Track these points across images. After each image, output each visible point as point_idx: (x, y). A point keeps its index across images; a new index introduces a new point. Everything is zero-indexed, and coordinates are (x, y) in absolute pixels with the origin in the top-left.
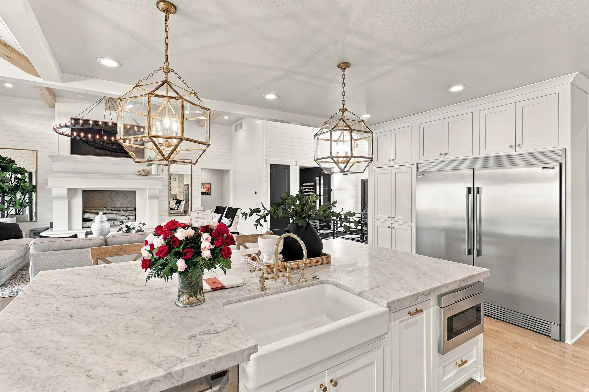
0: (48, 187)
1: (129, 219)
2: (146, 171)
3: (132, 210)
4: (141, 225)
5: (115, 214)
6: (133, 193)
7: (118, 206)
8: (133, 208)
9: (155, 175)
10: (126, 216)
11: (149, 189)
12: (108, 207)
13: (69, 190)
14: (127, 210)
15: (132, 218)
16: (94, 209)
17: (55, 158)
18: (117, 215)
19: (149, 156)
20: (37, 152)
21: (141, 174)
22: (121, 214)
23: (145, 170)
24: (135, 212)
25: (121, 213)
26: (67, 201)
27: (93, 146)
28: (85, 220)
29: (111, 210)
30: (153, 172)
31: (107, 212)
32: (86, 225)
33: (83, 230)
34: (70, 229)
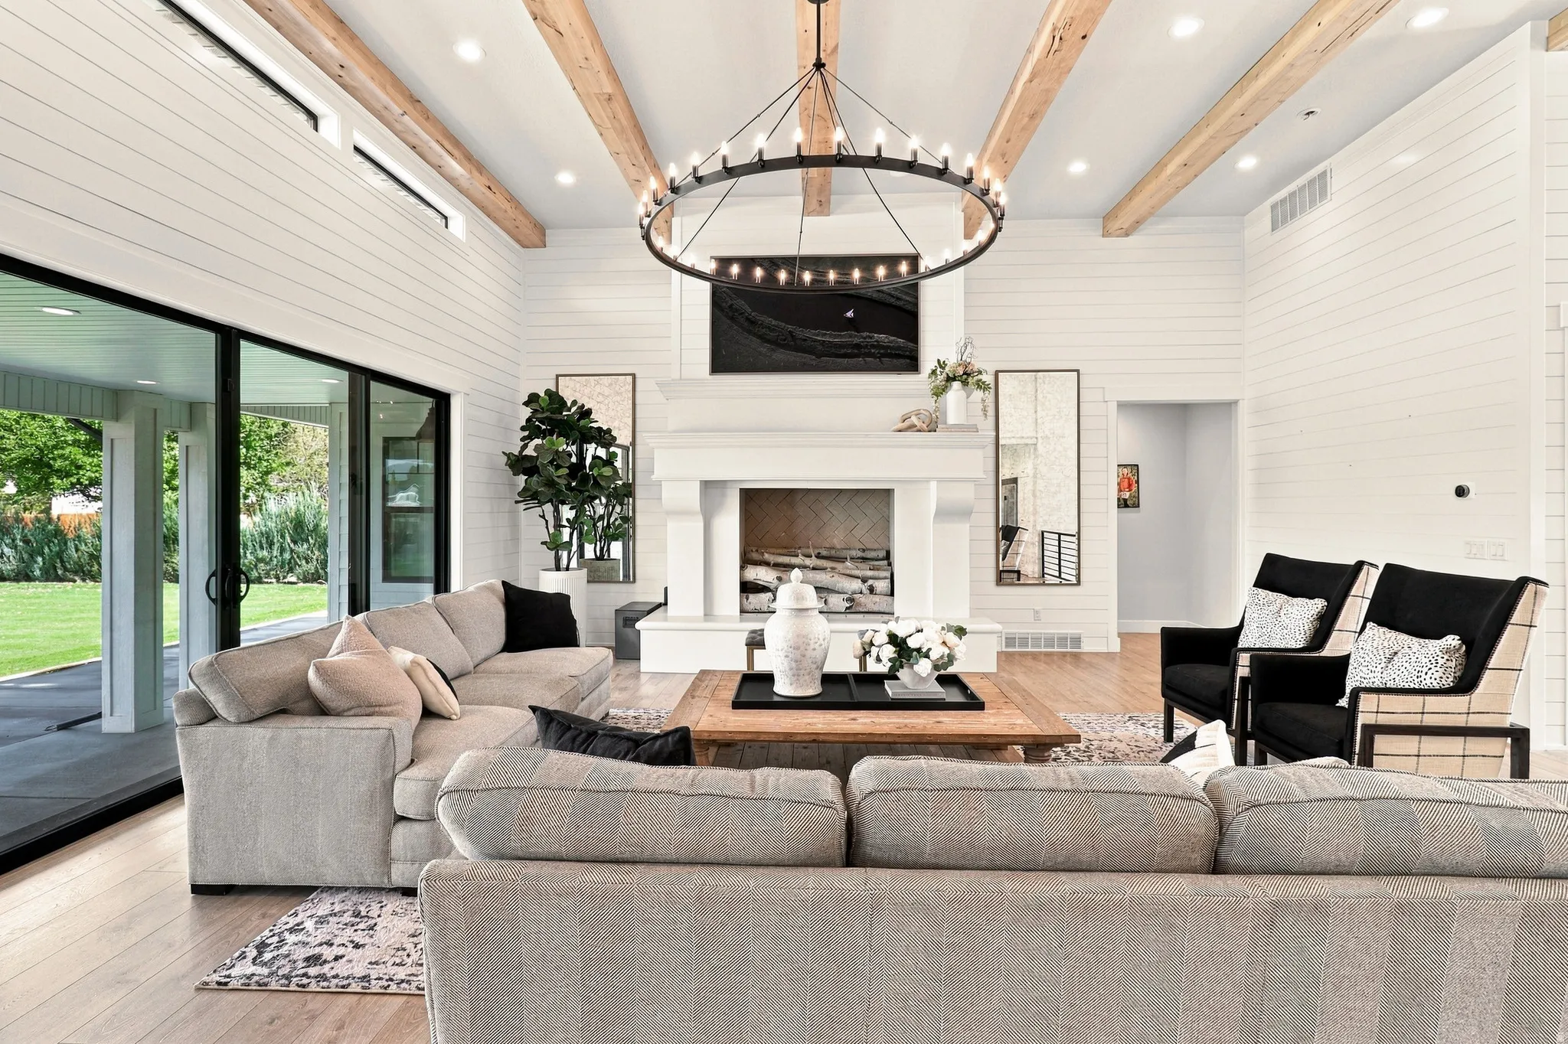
0: (654, 477)
1: (872, 590)
2: (927, 414)
3: (877, 560)
4: (952, 638)
5: (829, 569)
6: (885, 496)
7: (837, 542)
8: (883, 549)
9: (959, 428)
10: (864, 580)
11: (940, 481)
12: (809, 547)
13: (707, 485)
14: (864, 559)
15: (882, 586)
16: (772, 550)
17: (669, 388)
18: (836, 576)
19: (939, 361)
20: (634, 376)
21: (911, 428)
22: (848, 572)
23: (924, 412)
24: (890, 564)
25: (847, 568)
26: (702, 524)
27: (768, 341)
28: (748, 588)
29: (818, 556)
30: (952, 419)
31: (808, 562)
32: (750, 603)
33: (741, 621)
34: (708, 615)
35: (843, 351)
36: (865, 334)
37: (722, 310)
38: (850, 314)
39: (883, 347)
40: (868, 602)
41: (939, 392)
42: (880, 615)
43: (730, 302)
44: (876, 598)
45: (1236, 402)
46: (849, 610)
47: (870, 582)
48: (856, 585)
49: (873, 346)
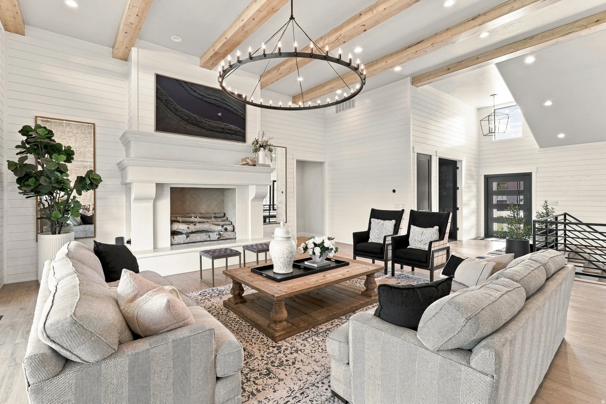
1: (226, 230)
2: (252, 159)
3: (222, 217)
5: (206, 223)
6: (223, 191)
8: (222, 213)
9: (262, 165)
10: (223, 226)
12: (194, 214)
13: (158, 185)
14: (217, 217)
15: (230, 228)
16: (178, 215)
18: (209, 225)
19: (255, 139)
20: (94, 126)
21: (247, 164)
22: (214, 223)
23: (250, 158)
25: (213, 221)
26: (152, 205)
27: (185, 120)
28: (173, 233)
29: (200, 217)
30: (261, 162)
31: (196, 220)
32: (175, 240)
33: (172, 249)
34: (155, 248)
35: (217, 130)
36: (225, 124)
37: (161, 100)
38: (220, 114)
39: (233, 130)
40: (226, 235)
41: (256, 150)
42: (231, 240)
43: (166, 98)
44: (229, 233)
45: (324, 163)
46: (219, 239)
47: (225, 227)
48: (220, 228)
49: (229, 129)
